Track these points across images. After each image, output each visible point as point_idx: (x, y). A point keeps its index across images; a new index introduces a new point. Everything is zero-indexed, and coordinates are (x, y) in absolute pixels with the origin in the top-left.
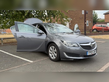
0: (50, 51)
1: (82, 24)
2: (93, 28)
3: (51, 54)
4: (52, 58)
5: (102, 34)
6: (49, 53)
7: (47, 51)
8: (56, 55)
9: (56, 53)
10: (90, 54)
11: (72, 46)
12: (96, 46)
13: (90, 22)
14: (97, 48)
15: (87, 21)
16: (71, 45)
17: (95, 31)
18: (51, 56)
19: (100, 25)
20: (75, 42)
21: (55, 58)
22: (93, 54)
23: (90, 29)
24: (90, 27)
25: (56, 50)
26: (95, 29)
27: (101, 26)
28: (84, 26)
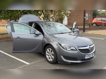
0: (47, 53)
1: (81, 17)
2: (93, 22)
3: (48, 56)
4: (49, 60)
5: (102, 29)
6: (46, 54)
7: (44, 52)
8: (53, 57)
9: (53, 55)
10: (88, 58)
11: (70, 49)
12: (95, 49)
13: (90, 15)
14: (95, 51)
15: (86, 14)
16: (68, 48)
17: (94, 25)
18: (48, 58)
19: (99, 19)
20: (73, 45)
21: (52, 60)
22: (91, 57)
23: (90, 24)
24: (89, 20)
25: (53, 52)
26: (94, 23)
27: (101, 20)
28: (83, 20)
